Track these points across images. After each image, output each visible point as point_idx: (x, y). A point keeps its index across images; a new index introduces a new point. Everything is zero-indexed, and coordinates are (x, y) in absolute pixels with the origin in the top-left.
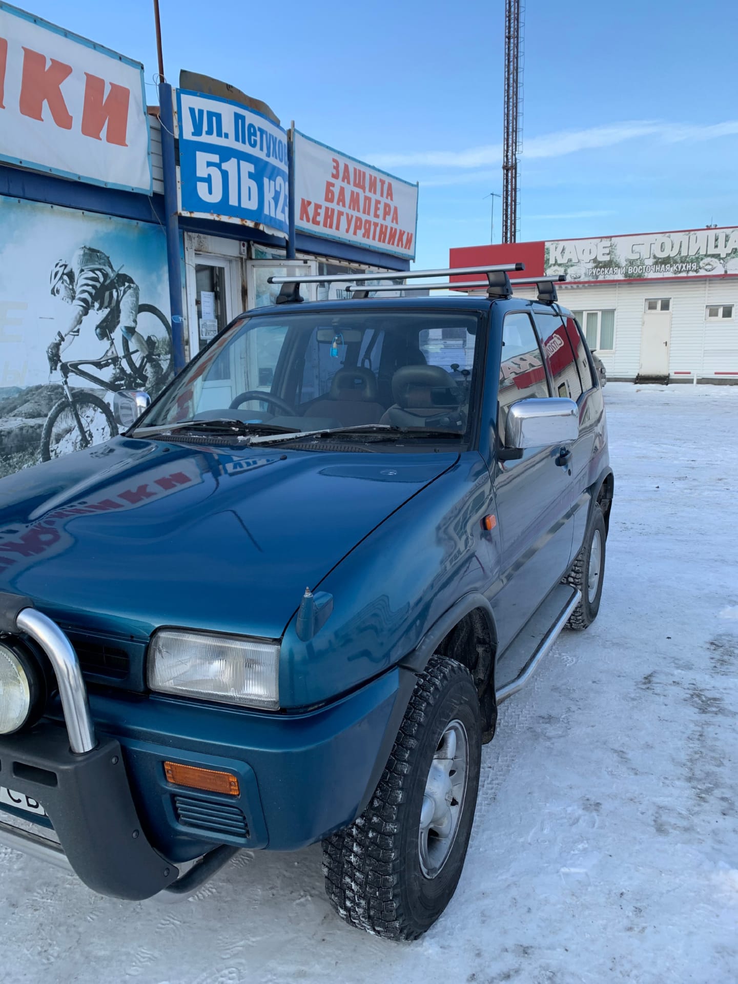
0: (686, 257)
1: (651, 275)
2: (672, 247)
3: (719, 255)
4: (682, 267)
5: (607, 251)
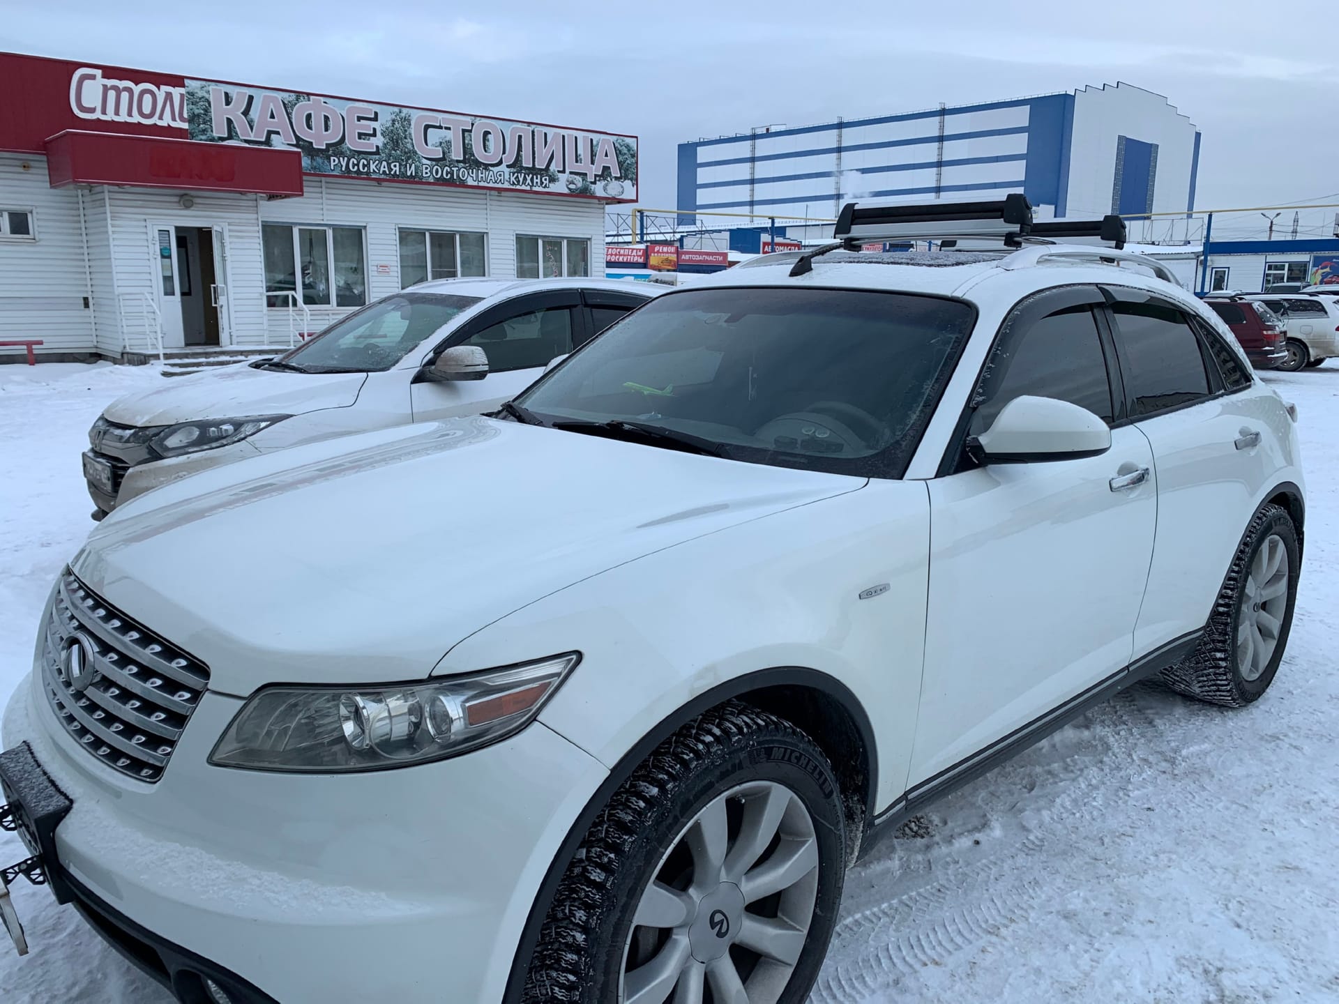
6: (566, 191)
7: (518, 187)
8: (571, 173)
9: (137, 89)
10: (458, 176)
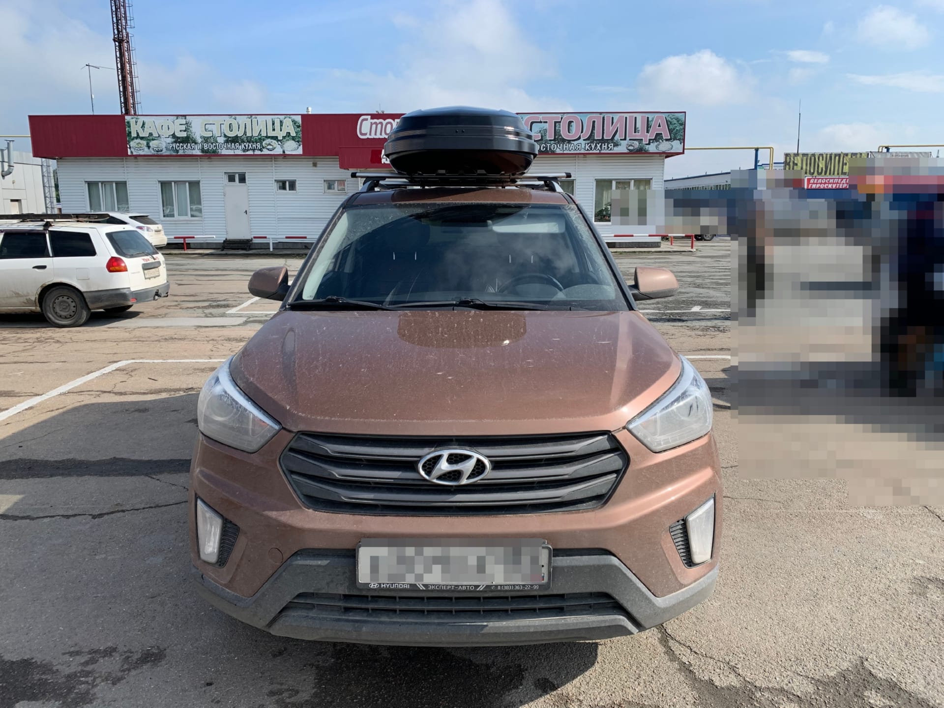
0: (251, 137)
1: (224, 152)
2: (239, 128)
3: (277, 137)
4: (249, 146)
5: (183, 128)
6: (626, 151)
7: (591, 152)
8: (630, 140)
9: (384, 122)
10: (550, 149)
